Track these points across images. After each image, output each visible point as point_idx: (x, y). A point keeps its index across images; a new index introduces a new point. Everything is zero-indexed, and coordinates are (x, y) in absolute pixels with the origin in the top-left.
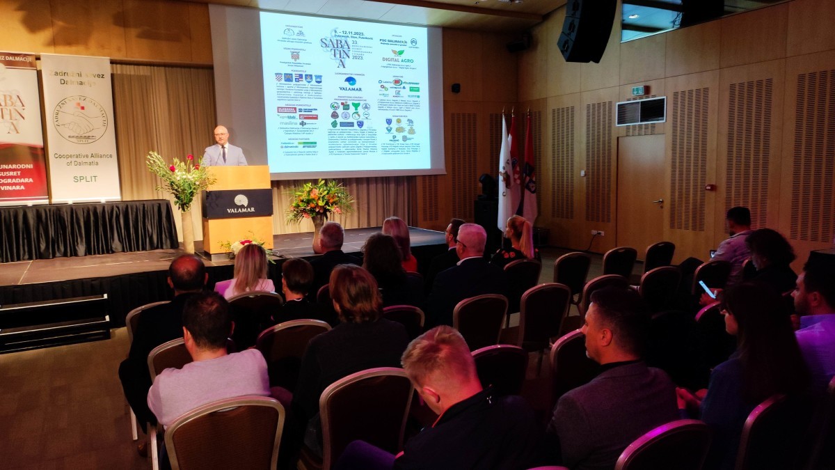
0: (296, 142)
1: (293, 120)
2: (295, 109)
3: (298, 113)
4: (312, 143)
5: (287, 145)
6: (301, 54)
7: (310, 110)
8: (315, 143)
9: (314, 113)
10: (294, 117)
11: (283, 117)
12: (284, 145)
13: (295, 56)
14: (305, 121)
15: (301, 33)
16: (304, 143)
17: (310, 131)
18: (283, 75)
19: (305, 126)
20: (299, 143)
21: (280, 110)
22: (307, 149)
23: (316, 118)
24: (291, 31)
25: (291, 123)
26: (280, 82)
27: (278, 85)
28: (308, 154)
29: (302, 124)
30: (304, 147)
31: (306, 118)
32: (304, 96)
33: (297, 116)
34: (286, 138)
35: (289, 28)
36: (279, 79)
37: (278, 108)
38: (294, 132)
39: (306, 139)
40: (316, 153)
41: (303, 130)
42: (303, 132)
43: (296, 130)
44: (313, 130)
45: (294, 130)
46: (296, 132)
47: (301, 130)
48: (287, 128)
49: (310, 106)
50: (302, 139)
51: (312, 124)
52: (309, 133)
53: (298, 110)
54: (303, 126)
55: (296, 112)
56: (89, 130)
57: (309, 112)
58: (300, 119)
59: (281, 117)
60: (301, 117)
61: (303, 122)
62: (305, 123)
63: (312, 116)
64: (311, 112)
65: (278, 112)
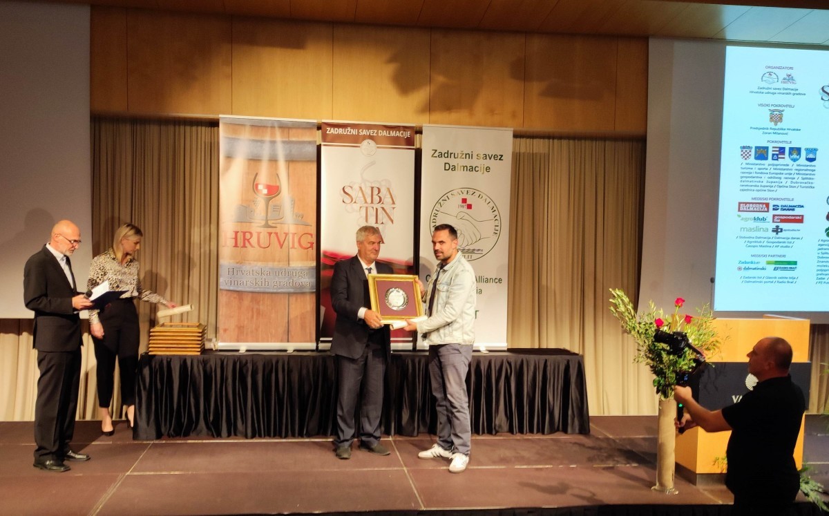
0: (763, 261)
1: (761, 225)
2: (767, 205)
3: (772, 212)
4: (789, 263)
5: (747, 266)
6: (787, 113)
7: (792, 208)
8: (795, 263)
9: (798, 212)
10: (764, 219)
11: (746, 219)
12: (743, 266)
13: (776, 117)
14: (782, 225)
15: (790, 78)
16: (777, 263)
17: (788, 244)
18: (753, 150)
19: (780, 235)
20: (769, 263)
21: (743, 206)
22: (780, 273)
23: (800, 220)
24: (774, 76)
25: (758, 229)
26: (747, 161)
27: (744, 166)
28: (782, 281)
29: (777, 230)
30: (775, 269)
31: (783, 221)
32: (784, 184)
33: (770, 219)
34: (746, 254)
35: (770, 72)
36: (745, 156)
37: (740, 203)
38: (761, 244)
39: (780, 256)
40: (795, 280)
41: (777, 240)
42: (777, 244)
43: (766, 240)
44: (793, 240)
45: (762, 240)
46: (765, 244)
47: (774, 240)
48: (750, 237)
49: (793, 200)
50: (774, 256)
51: (793, 230)
52: (786, 247)
53: (771, 207)
54: (777, 234)
55: (768, 211)
56: (474, 241)
57: (789, 210)
58: (773, 222)
59: (742, 219)
60: (775, 220)
61: (777, 227)
62: (782, 229)
63: (793, 218)
64: (793, 210)
65: (739, 211)
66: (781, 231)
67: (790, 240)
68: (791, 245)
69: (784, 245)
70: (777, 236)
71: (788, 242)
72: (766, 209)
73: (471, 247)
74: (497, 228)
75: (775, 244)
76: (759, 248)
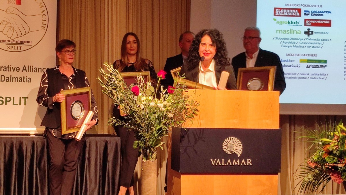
0: (297, 60)
1: (294, 28)
3: (303, 17)
4: (319, 61)
7: (321, 14)
8: (325, 62)
9: (326, 17)
10: (296, 23)
11: (281, 23)
14: (312, 28)
16: (309, 61)
17: (318, 44)
19: (311, 37)
20: (302, 61)
21: (278, 11)
22: (312, 70)
23: (328, 24)
28: (314, 77)
29: (308, 33)
30: (308, 67)
31: (313, 25)
33: (302, 22)
37: (275, 9)
38: (295, 45)
39: (312, 55)
40: (325, 77)
41: (309, 41)
42: (309, 45)
43: (299, 41)
44: (322, 42)
45: (296, 41)
46: (298, 45)
47: (306, 41)
48: (285, 39)
49: (321, 6)
50: (307, 55)
51: (323, 33)
52: (317, 47)
53: (303, 13)
54: (309, 36)
55: (300, 16)
56: (23, 34)
57: (318, 15)
58: (305, 25)
59: (278, 22)
60: (307, 24)
61: (309, 30)
62: (312, 32)
63: (322, 22)
64: (322, 15)
65: (275, 15)
66: (312, 34)
67: (320, 42)
68: (321, 46)
69: (315, 45)
70: (309, 38)
71: (319, 43)
72: (298, 14)
73: (21, 39)
74: (45, 22)
75: (307, 45)
76: (293, 48)
